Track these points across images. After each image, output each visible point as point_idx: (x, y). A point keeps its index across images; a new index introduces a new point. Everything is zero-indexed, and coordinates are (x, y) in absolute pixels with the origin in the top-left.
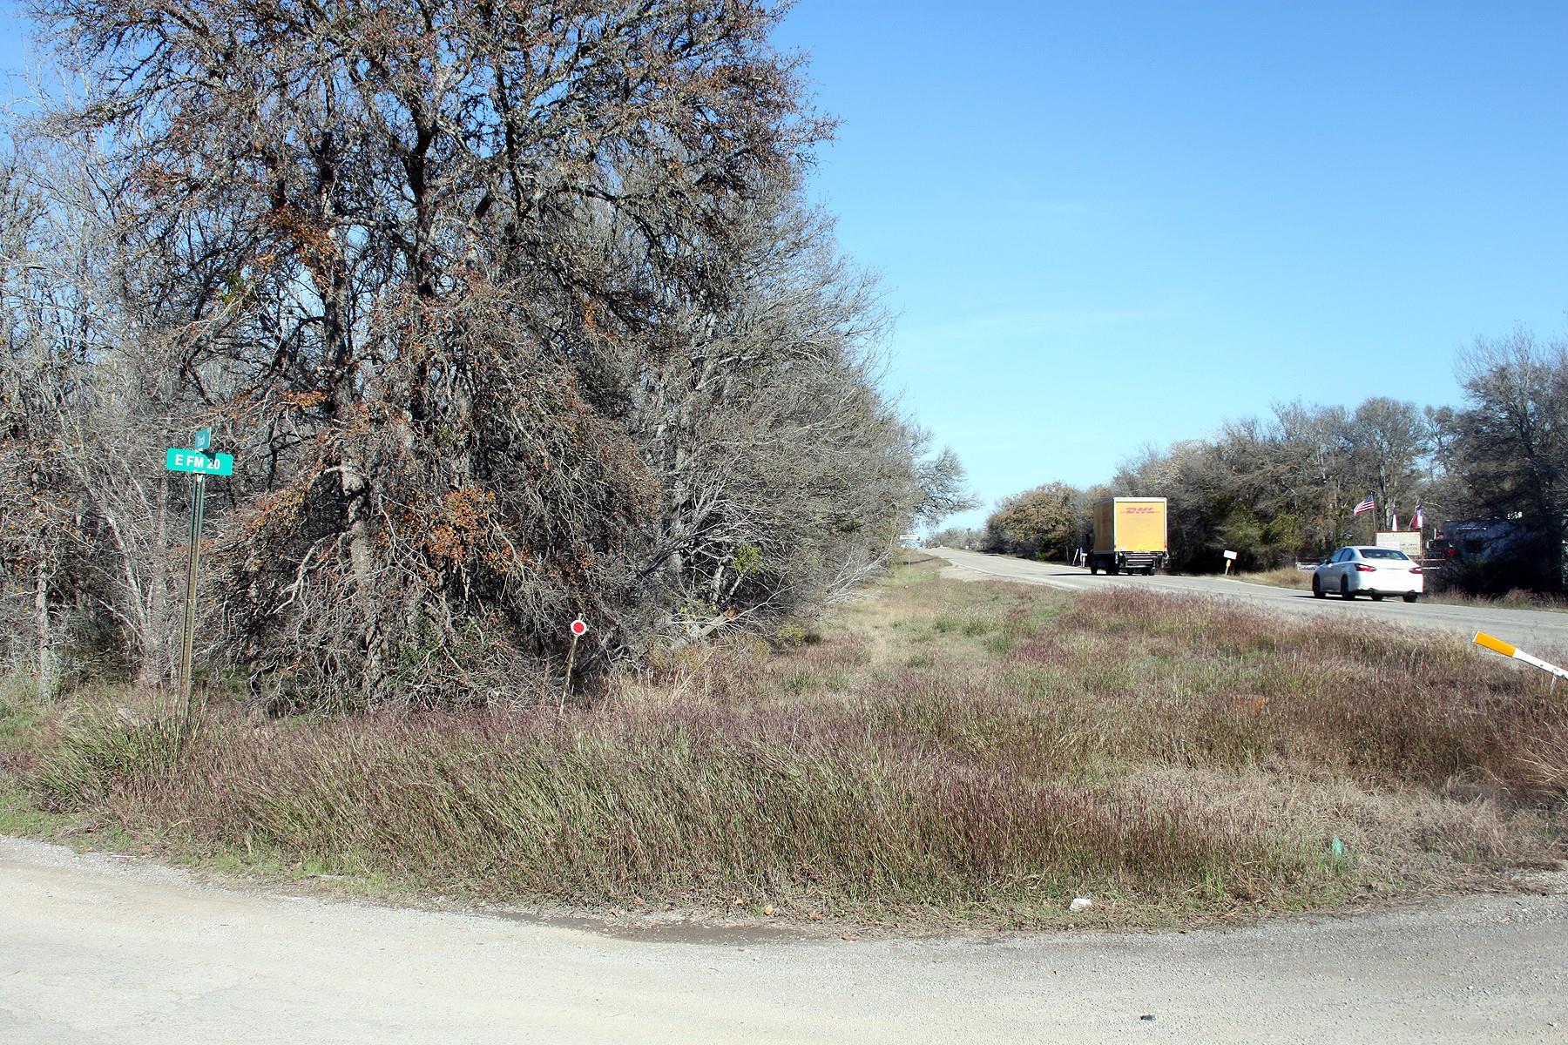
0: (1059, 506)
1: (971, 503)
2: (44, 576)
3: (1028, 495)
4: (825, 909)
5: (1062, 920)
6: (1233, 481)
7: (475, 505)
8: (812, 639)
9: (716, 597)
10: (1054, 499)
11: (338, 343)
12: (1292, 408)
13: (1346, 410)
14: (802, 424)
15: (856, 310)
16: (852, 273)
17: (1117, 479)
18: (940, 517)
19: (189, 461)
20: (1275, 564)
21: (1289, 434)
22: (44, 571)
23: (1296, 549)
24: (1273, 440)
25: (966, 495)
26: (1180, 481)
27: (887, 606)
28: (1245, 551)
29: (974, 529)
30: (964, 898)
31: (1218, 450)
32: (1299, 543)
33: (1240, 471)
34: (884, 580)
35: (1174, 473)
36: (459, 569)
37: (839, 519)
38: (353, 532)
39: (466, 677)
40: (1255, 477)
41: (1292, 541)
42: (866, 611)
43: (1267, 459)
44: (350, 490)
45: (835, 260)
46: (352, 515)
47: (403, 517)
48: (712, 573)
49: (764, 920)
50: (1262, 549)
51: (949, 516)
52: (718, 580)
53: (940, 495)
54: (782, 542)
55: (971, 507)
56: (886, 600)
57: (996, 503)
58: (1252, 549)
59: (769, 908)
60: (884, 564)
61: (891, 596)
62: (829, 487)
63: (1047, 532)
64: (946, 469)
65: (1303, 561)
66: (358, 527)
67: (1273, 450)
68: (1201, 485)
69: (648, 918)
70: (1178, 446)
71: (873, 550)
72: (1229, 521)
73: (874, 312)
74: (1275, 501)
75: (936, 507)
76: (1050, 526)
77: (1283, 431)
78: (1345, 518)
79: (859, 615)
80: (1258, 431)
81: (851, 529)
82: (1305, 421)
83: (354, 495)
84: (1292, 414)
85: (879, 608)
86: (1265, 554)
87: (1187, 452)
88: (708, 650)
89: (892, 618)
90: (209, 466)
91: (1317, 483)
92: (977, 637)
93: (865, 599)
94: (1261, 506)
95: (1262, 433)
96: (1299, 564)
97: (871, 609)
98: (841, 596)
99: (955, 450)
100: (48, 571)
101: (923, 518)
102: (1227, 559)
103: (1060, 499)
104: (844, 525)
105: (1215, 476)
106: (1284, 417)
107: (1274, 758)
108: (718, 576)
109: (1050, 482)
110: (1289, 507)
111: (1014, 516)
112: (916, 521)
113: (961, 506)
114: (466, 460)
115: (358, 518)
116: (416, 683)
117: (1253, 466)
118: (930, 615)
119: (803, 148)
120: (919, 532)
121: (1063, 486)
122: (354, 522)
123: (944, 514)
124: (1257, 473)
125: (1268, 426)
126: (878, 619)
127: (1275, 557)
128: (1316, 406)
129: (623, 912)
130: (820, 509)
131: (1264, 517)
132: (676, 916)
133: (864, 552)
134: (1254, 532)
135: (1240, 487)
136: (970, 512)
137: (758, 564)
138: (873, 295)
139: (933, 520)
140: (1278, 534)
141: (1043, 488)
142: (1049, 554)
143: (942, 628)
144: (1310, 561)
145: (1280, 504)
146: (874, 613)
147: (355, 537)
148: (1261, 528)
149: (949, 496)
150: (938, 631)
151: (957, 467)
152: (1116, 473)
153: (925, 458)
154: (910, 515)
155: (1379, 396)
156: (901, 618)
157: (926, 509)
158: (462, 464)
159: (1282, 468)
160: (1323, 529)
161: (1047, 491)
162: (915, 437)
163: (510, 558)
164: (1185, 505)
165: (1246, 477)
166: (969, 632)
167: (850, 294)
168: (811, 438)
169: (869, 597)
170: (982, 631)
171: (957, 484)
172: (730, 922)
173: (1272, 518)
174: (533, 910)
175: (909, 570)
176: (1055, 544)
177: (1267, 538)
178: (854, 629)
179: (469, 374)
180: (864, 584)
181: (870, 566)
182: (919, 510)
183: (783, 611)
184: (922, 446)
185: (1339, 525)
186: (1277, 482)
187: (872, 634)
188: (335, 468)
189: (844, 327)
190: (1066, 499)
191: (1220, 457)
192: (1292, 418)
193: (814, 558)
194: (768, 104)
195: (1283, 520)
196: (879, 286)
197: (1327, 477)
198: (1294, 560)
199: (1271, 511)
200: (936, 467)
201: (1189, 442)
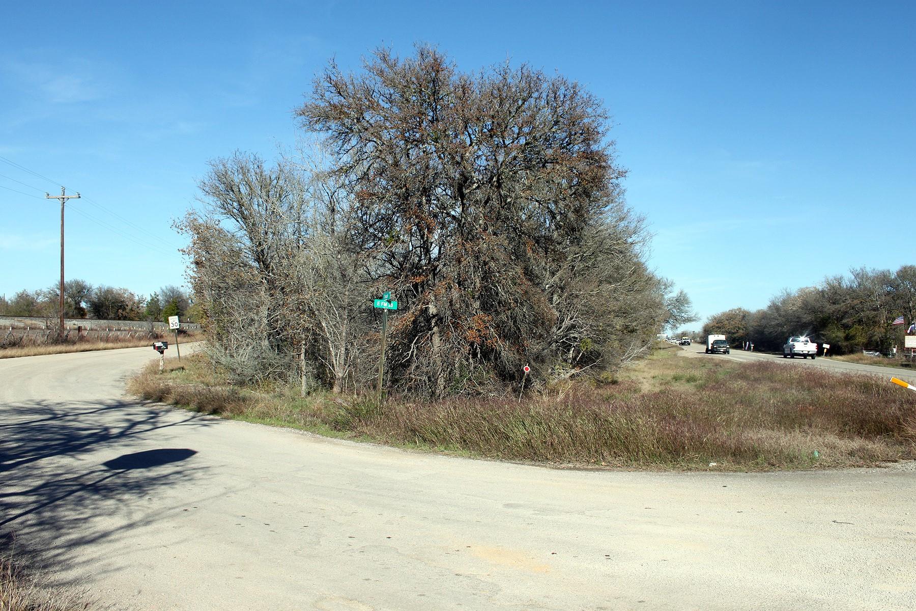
0: (740, 320)
1: (694, 318)
2: (304, 346)
3: (724, 314)
4: (623, 464)
5: (706, 468)
6: (830, 308)
7: (484, 321)
8: (614, 382)
9: (570, 361)
10: (738, 317)
11: (428, 257)
12: (861, 271)
13: (891, 272)
14: (610, 283)
15: (635, 233)
16: (633, 216)
17: (770, 307)
18: (678, 325)
19: (382, 304)
20: (852, 351)
21: (860, 285)
22: (304, 344)
23: (863, 344)
24: (851, 287)
25: (692, 314)
26: (803, 308)
27: (650, 369)
28: (835, 345)
29: (697, 331)
30: (671, 462)
31: (823, 292)
32: (865, 341)
33: (834, 303)
34: (649, 357)
35: (799, 303)
36: (476, 346)
37: (627, 327)
38: (434, 331)
39: (480, 389)
40: (841, 306)
41: (861, 339)
42: (639, 371)
43: (848, 297)
44: (432, 314)
45: (625, 211)
46: (433, 324)
47: (456, 326)
48: (569, 350)
49: (601, 467)
50: (845, 344)
51: (683, 325)
52: (571, 354)
53: (678, 314)
54: (601, 337)
55: (694, 320)
56: (649, 366)
57: (708, 318)
58: (840, 343)
59: (603, 463)
60: (649, 348)
61: (652, 364)
62: (623, 313)
63: (734, 333)
64: (682, 301)
65: (867, 350)
66: (435, 329)
67: (851, 291)
68: (813, 311)
69: (561, 465)
70: (802, 290)
71: (644, 341)
72: (828, 329)
73: (643, 234)
74: (852, 319)
75: (676, 320)
76: (736, 331)
77: (856, 283)
78: (890, 328)
79: (636, 372)
80: (843, 282)
81: (633, 331)
82: (868, 278)
83: (434, 316)
84: (861, 274)
85: (646, 369)
86: (847, 346)
87: (806, 294)
88: (571, 383)
89: (652, 374)
90: (389, 306)
91: (874, 310)
92: (692, 383)
93: (639, 365)
94: (844, 321)
95: (846, 284)
96: (864, 352)
97: (642, 370)
98: (627, 363)
99: (685, 291)
100: (305, 344)
101: (670, 326)
102: (825, 348)
103: (741, 317)
104: (629, 329)
105: (820, 306)
106: (857, 276)
107: (806, 428)
108: (571, 352)
109: (736, 308)
110: (860, 322)
111: (717, 325)
112: (666, 327)
113: (689, 320)
114: (478, 303)
115: (435, 326)
116: (461, 390)
117: (841, 301)
118: (671, 373)
119: (614, 181)
120: (668, 333)
121: (742, 310)
122: (434, 327)
123: (680, 324)
124: (842, 304)
125: (848, 280)
126: (646, 375)
127: (852, 348)
128: (874, 270)
129: (552, 463)
130: (619, 323)
131: (846, 327)
132: (570, 465)
133: (639, 343)
134: (841, 334)
135: (834, 312)
136: (694, 322)
137: (591, 346)
138: (643, 226)
139: (674, 327)
140: (854, 336)
141: (732, 311)
142: (734, 345)
143: (676, 379)
144: (871, 350)
145: (854, 320)
146: (644, 372)
147: (434, 333)
148: (845, 332)
149: (683, 315)
150: (674, 380)
151: (687, 300)
152: (769, 304)
153: (671, 294)
154: (663, 324)
155: (909, 264)
156: (656, 374)
157: (671, 321)
158: (477, 304)
159: (856, 302)
160: (878, 333)
161: (734, 312)
162: (665, 285)
163: (497, 342)
164: (804, 320)
165: (837, 306)
166: (688, 381)
167: (633, 225)
168: (615, 290)
169: (641, 364)
170: (695, 380)
171: (687, 309)
172: (590, 467)
173: (850, 327)
174: (521, 462)
175: (662, 352)
176: (738, 340)
177: (847, 338)
178: (634, 378)
179: (480, 269)
180: (639, 358)
181: (641, 350)
182: (668, 322)
183: (602, 368)
184: (669, 289)
185: (887, 331)
186: (853, 308)
187: (642, 380)
188: (427, 306)
189: (630, 240)
190: (744, 317)
191: (823, 296)
192: (861, 276)
193: (616, 344)
194: (600, 167)
195: (856, 328)
196: (645, 222)
197: (880, 306)
198: (862, 349)
199: (850, 323)
200: (676, 300)
201: (807, 288)
